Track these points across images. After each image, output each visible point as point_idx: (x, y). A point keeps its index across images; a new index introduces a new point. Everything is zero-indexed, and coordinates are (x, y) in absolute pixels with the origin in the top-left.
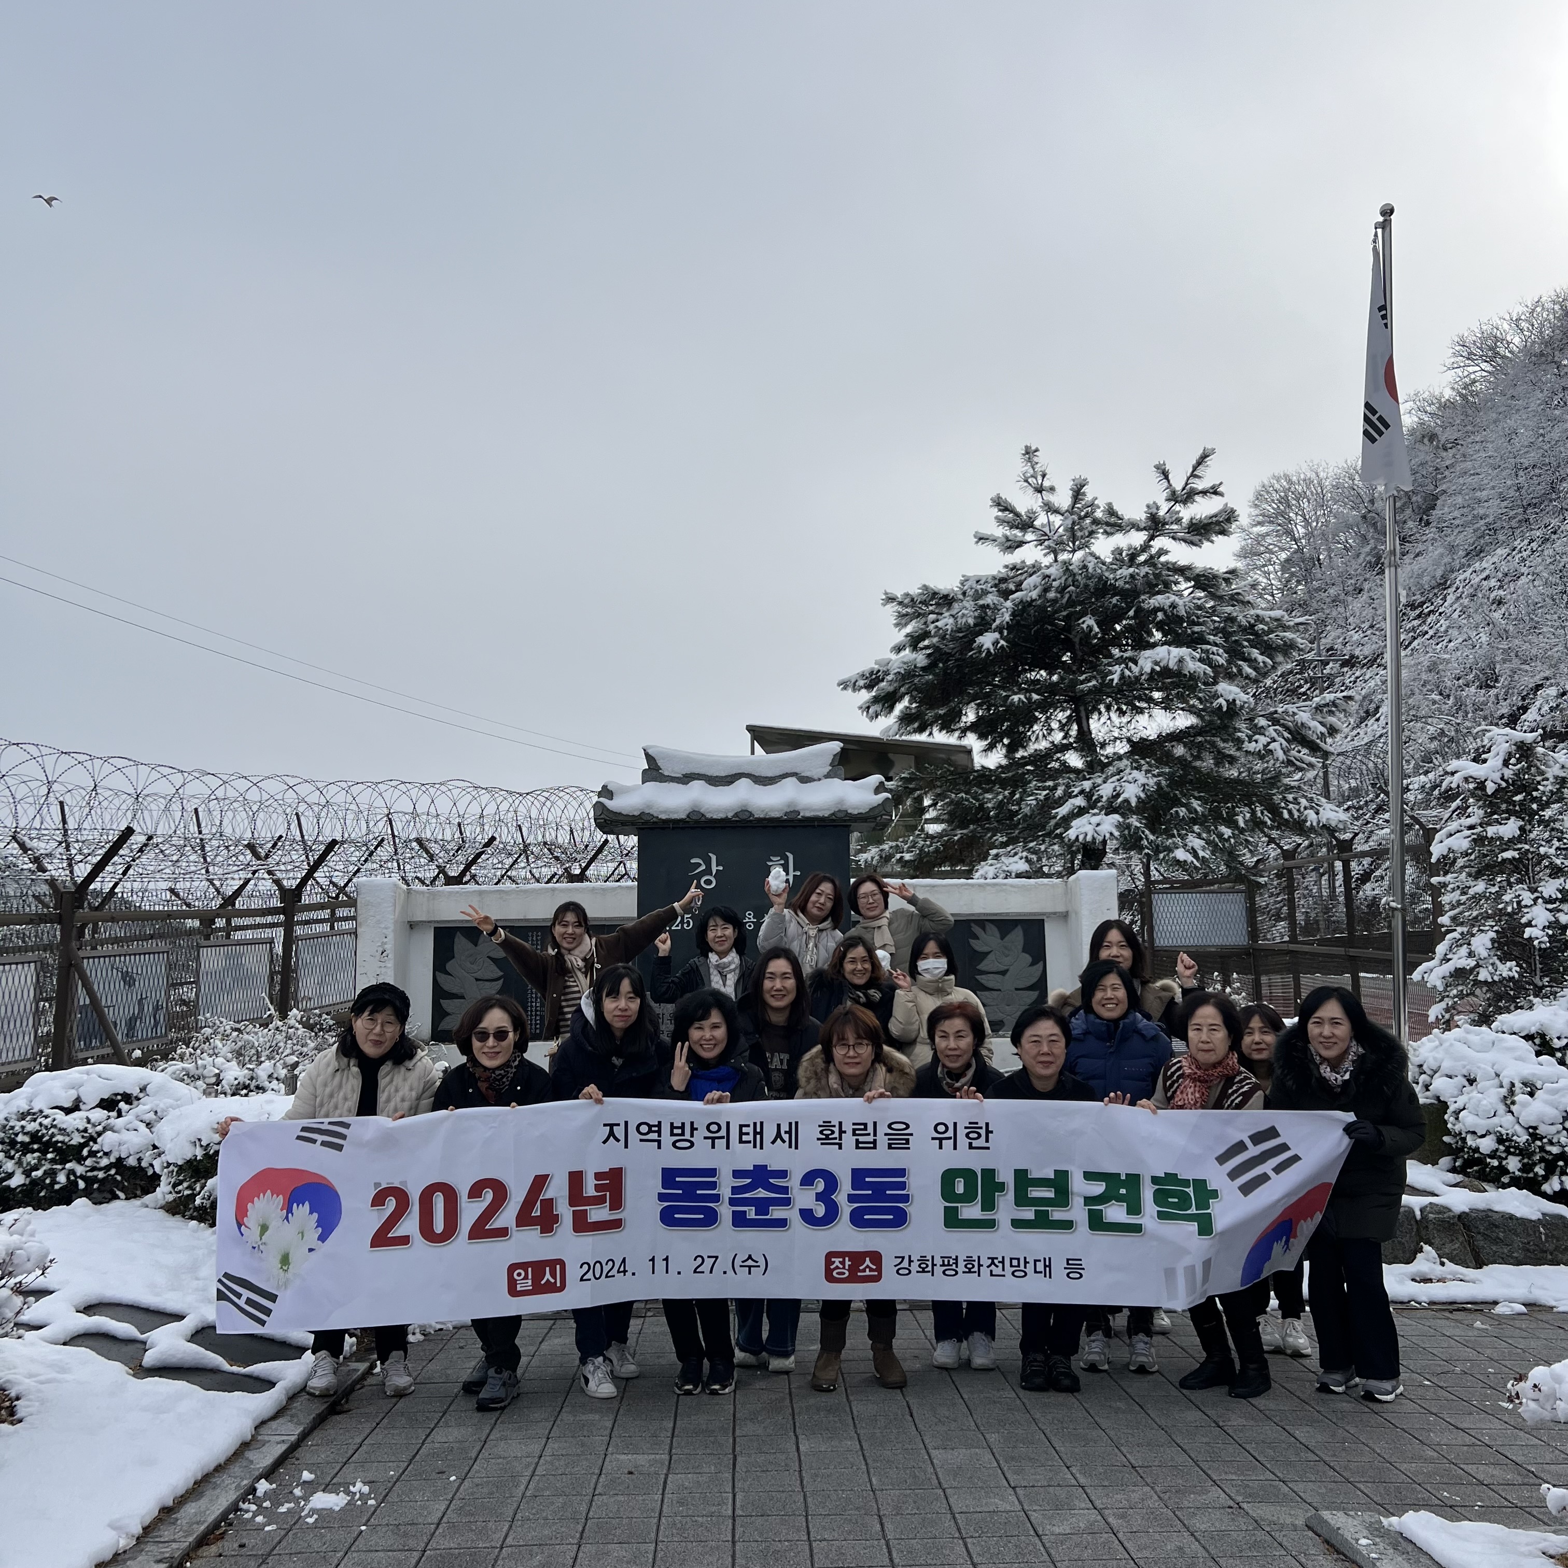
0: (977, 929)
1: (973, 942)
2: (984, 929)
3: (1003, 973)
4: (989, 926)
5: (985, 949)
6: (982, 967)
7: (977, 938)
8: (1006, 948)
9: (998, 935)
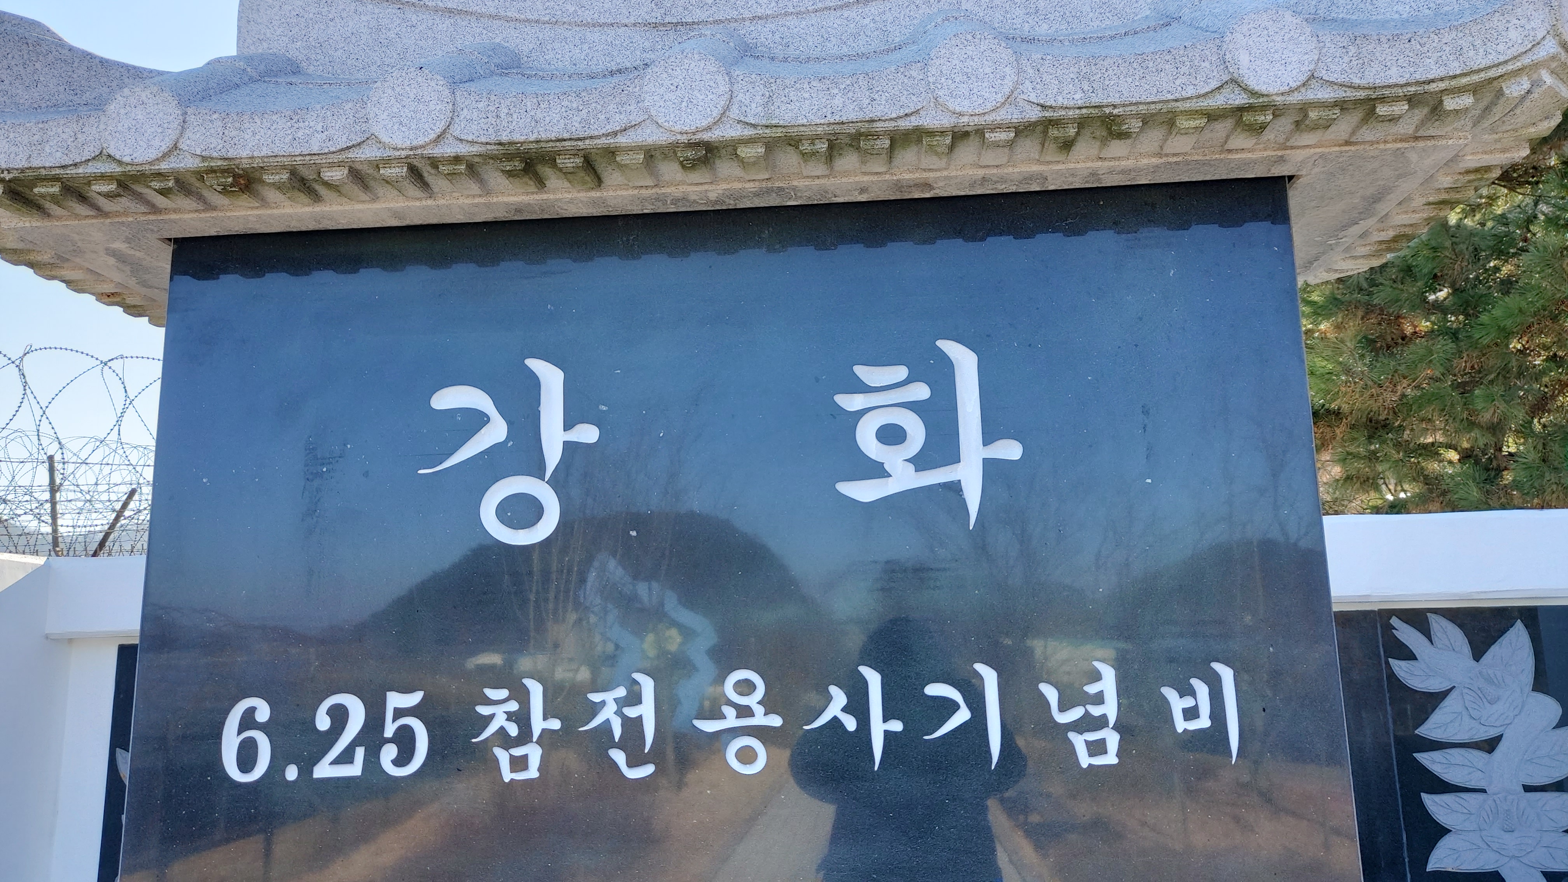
0: (1406, 634)
1: (1400, 667)
2: (1427, 633)
3: (1490, 745)
4: (1439, 625)
5: (1434, 685)
6: (1430, 729)
7: (1411, 656)
8: (1489, 681)
9: (1466, 649)
